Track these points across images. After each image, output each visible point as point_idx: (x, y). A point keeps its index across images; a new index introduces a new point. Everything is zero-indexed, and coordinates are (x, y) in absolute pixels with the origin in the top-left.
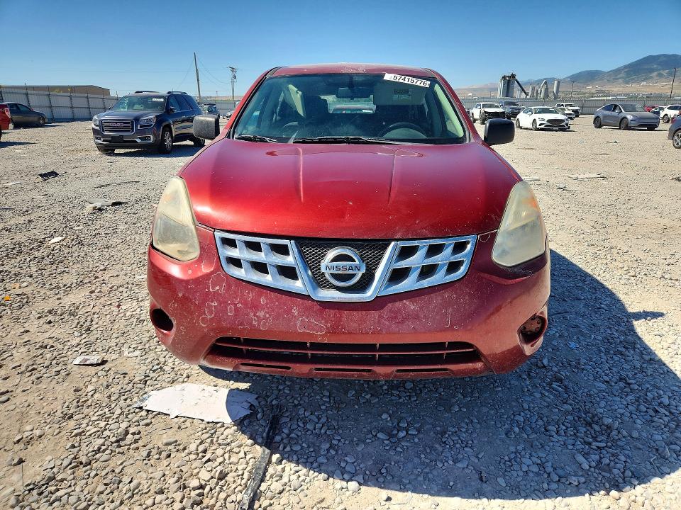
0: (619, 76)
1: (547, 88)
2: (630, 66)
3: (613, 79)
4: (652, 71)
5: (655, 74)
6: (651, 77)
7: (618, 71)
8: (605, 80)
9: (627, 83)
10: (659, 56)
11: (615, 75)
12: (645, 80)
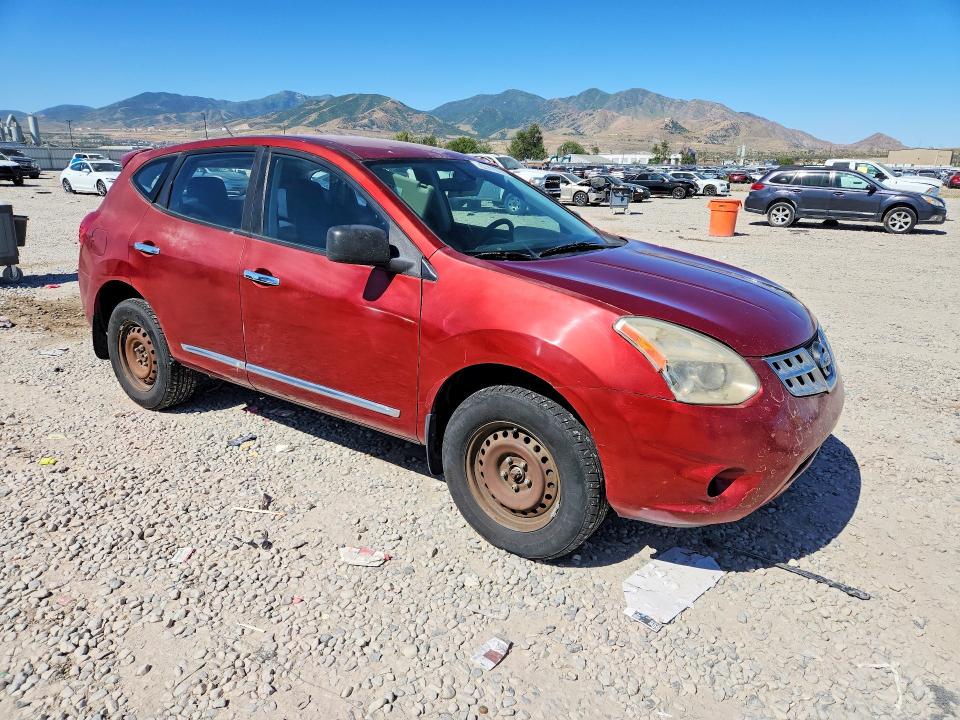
0: (115, 117)
1: (19, 128)
2: (125, 103)
3: (110, 120)
4: (157, 113)
5: (161, 117)
6: (158, 121)
7: (112, 109)
8: (98, 121)
9: (130, 126)
10: (160, 95)
11: (109, 113)
12: (151, 124)
